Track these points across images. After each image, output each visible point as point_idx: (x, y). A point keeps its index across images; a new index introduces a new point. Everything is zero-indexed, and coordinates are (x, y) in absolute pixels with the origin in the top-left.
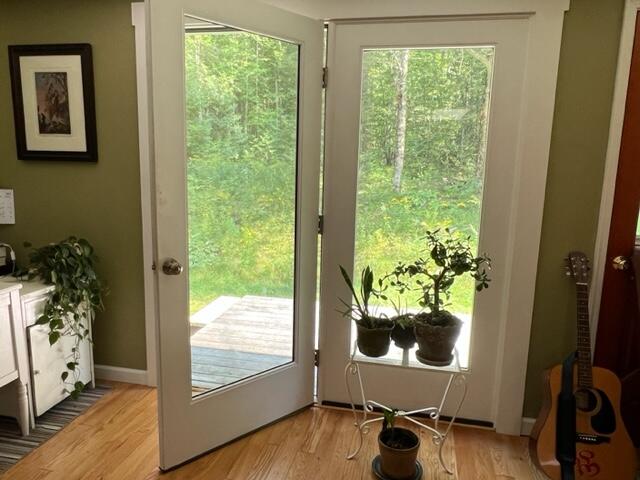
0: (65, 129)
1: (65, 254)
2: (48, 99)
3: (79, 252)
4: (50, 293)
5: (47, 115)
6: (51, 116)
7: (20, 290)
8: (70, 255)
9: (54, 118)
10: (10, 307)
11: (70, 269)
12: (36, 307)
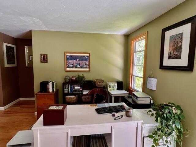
0: (179, 57)
1: (167, 111)
2: (174, 45)
3: (174, 112)
4: (156, 126)
5: (172, 52)
6: (174, 52)
7: (142, 123)
8: (169, 112)
9: (175, 53)
10: (137, 128)
11: (168, 119)
12: (149, 130)
